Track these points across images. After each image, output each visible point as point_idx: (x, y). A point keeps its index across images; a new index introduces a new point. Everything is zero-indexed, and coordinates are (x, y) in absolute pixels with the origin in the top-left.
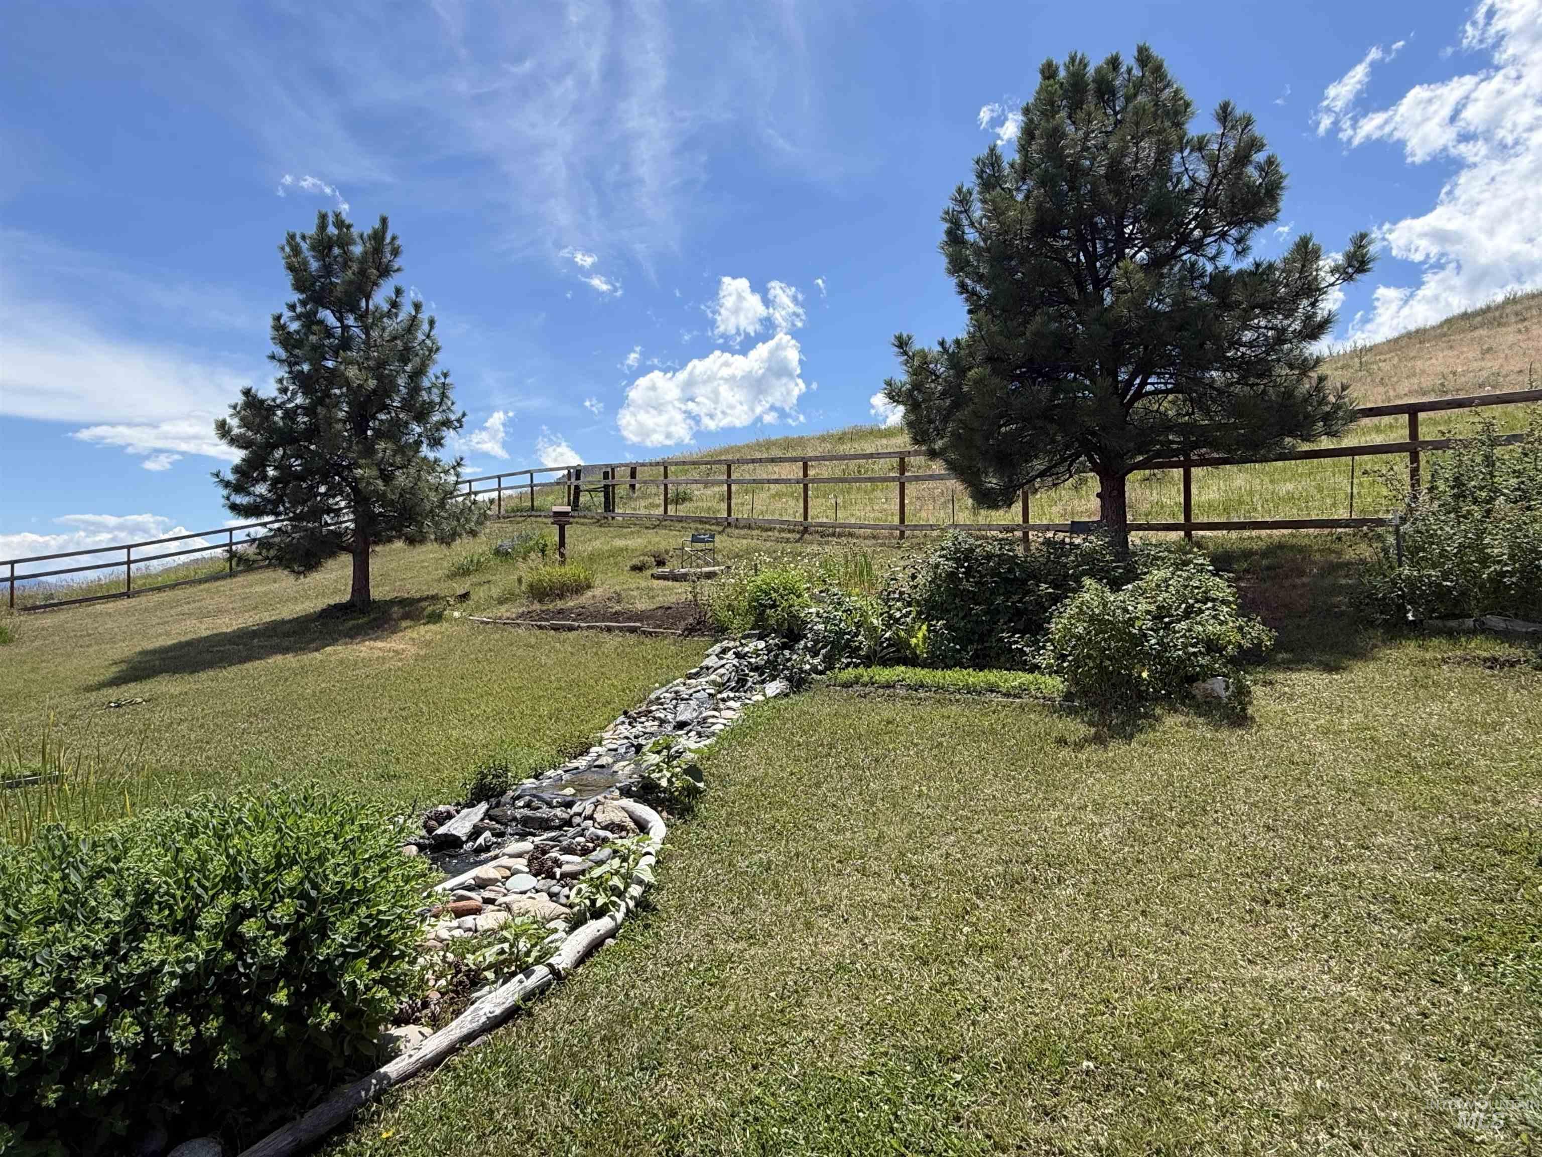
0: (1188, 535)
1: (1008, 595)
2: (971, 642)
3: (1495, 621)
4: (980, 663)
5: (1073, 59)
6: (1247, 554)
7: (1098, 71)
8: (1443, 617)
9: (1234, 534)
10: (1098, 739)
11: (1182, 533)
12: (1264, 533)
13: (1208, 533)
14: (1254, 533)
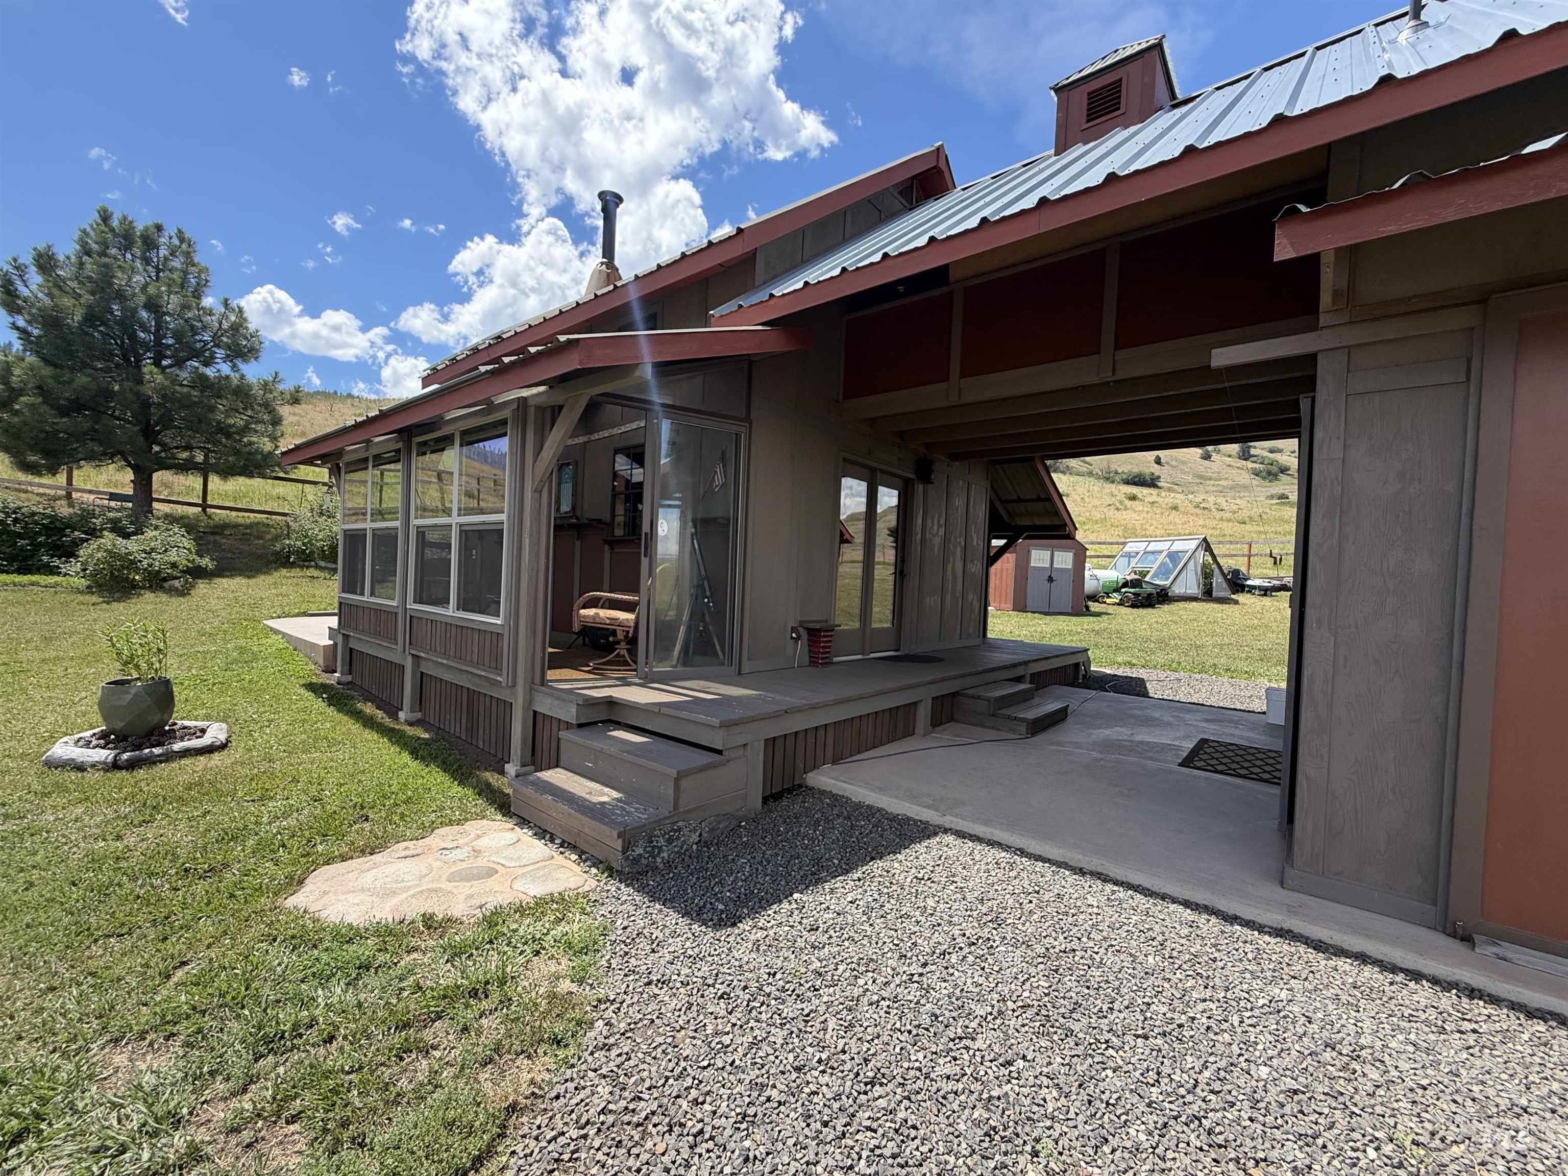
0: (204, 510)
1: (48, 536)
2: (14, 561)
3: (322, 564)
4: (21, 571)
5: (125, 218)
6: (236, 526)
7: (146, 229)
8: (304, 561)
9: (234, 514)
10: (108, 603)
11: (200, 509)
12: (252, 515)
13: (218, 511)
14: (246, 514)
